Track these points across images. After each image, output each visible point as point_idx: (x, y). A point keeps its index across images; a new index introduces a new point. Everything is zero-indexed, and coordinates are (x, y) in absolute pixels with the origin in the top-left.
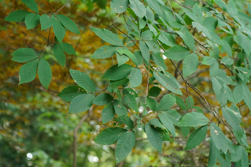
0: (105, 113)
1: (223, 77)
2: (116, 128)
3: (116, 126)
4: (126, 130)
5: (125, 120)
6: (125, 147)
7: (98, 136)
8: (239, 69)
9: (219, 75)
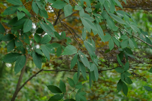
0: (9, 46)
1: (88, 18)
2: (15, 53)
3: (15, 52)
4: (21, 55)
5: (21, 49)
6: (20, 65)
7: (4, 57)
8: (95, 15)
9: (85, 17)
